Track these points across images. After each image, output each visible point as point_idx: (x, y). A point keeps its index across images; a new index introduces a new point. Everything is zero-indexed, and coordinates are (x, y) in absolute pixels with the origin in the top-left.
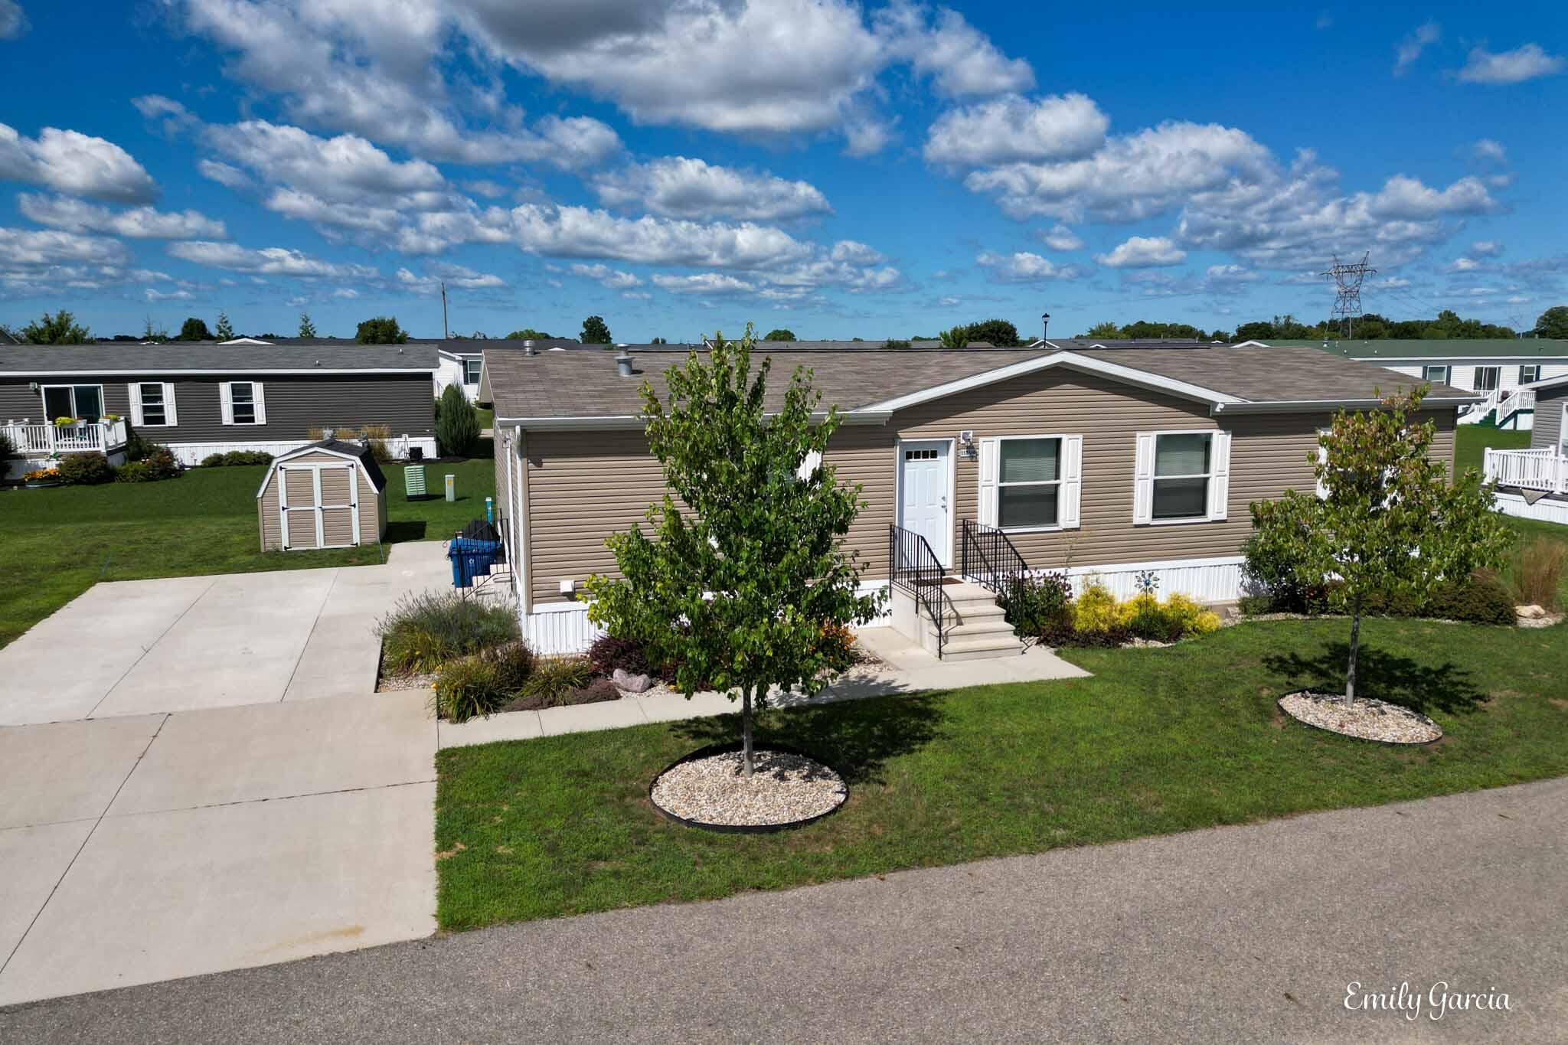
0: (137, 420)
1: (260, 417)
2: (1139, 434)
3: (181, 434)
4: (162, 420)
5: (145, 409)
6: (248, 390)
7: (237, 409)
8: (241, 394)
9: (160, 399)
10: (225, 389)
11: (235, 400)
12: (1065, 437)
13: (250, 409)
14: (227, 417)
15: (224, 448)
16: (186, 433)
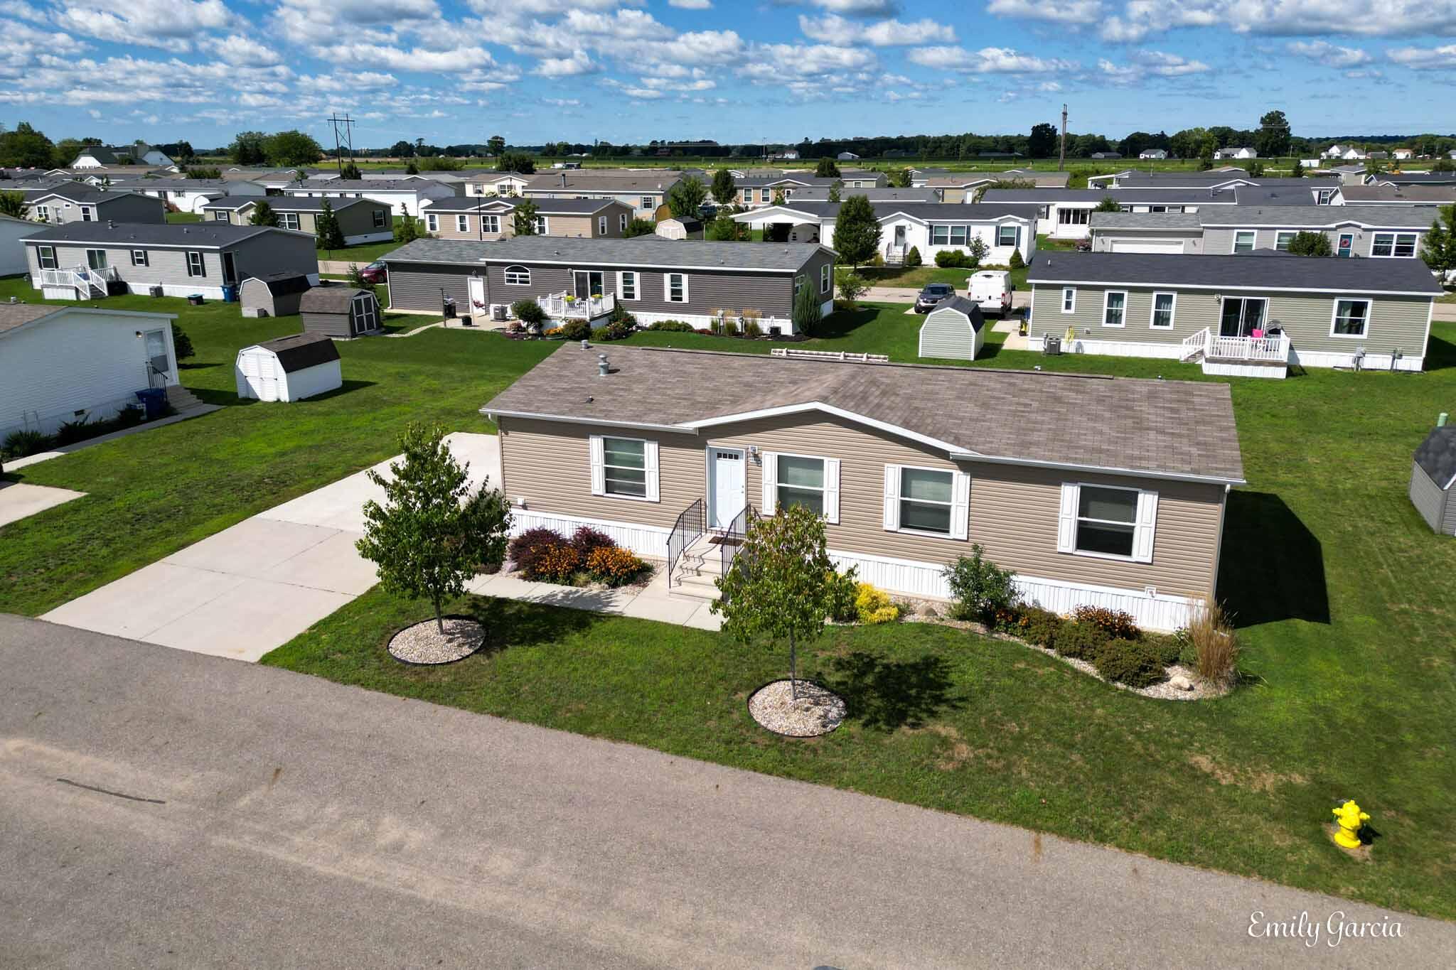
0: (620, 296)
1: (685, 299)
2: (886, 465)
3: (641, 306)
4: (632, 296)
5: (625, 289)
6: (680, 279)
7: (673, 292)
8: (676, 281)
9: (632, 282)
10: (667, 277)
11: (672, 285)
12: (826, 460)
13: (680, 292)
14: (668, 297)
15: (663, 317)
16: (645, 306)
